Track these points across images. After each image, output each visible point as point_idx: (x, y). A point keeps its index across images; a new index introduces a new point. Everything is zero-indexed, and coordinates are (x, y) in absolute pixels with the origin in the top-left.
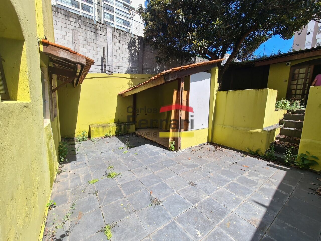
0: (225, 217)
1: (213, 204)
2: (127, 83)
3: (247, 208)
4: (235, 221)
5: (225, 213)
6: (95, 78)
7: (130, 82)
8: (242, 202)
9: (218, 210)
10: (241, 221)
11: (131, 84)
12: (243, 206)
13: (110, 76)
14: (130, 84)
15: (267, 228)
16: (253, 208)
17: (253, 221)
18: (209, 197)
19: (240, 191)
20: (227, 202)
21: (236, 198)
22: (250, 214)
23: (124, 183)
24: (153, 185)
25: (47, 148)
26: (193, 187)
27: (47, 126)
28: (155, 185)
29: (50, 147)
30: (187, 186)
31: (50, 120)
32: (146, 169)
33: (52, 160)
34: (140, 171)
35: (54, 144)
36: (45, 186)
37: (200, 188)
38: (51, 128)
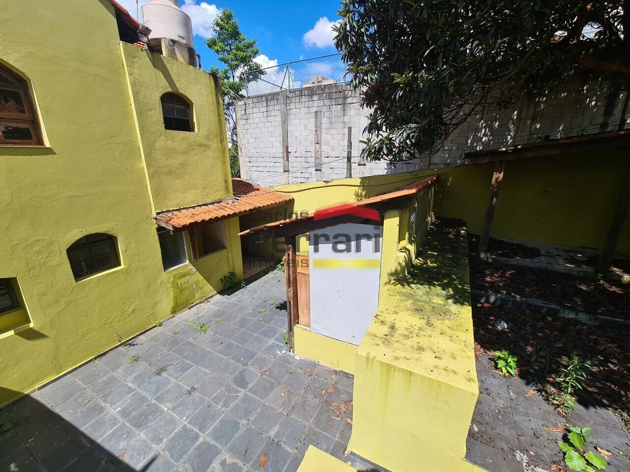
0: (133, 427)
1: (154, 415)
2: (354, 194)
3: (143, 450)
4: (127, 437)
5: (138, 427)
6: (309, 189)
7: (360, 190)
8: (154, 446)
9: (143, 420)
10: (125, 442)
11: (361, 194)
12: (147, 446)
13: (329, 184)
14: (359, 194)
15: (112, 467)
16: (142, 457)
17: (123, 454)
18: (166, 410)
19: (178, 445)
20: (155, 428)
21: (162, 439)
22: (134, 452)
23: (191, 341)
24: (189, 360)
25: (169, 285)
26: (186, 392)
27: (176, 269)
28: (189, 362)
29: (181, 283)
30: (186, 387)
31: (188, 261)
32: (222, 343)
33: (187, 293)
34: (215, 341)
35: (201, 278)
36: (155, 311)
37: (183, 400)
38: (191, 267)
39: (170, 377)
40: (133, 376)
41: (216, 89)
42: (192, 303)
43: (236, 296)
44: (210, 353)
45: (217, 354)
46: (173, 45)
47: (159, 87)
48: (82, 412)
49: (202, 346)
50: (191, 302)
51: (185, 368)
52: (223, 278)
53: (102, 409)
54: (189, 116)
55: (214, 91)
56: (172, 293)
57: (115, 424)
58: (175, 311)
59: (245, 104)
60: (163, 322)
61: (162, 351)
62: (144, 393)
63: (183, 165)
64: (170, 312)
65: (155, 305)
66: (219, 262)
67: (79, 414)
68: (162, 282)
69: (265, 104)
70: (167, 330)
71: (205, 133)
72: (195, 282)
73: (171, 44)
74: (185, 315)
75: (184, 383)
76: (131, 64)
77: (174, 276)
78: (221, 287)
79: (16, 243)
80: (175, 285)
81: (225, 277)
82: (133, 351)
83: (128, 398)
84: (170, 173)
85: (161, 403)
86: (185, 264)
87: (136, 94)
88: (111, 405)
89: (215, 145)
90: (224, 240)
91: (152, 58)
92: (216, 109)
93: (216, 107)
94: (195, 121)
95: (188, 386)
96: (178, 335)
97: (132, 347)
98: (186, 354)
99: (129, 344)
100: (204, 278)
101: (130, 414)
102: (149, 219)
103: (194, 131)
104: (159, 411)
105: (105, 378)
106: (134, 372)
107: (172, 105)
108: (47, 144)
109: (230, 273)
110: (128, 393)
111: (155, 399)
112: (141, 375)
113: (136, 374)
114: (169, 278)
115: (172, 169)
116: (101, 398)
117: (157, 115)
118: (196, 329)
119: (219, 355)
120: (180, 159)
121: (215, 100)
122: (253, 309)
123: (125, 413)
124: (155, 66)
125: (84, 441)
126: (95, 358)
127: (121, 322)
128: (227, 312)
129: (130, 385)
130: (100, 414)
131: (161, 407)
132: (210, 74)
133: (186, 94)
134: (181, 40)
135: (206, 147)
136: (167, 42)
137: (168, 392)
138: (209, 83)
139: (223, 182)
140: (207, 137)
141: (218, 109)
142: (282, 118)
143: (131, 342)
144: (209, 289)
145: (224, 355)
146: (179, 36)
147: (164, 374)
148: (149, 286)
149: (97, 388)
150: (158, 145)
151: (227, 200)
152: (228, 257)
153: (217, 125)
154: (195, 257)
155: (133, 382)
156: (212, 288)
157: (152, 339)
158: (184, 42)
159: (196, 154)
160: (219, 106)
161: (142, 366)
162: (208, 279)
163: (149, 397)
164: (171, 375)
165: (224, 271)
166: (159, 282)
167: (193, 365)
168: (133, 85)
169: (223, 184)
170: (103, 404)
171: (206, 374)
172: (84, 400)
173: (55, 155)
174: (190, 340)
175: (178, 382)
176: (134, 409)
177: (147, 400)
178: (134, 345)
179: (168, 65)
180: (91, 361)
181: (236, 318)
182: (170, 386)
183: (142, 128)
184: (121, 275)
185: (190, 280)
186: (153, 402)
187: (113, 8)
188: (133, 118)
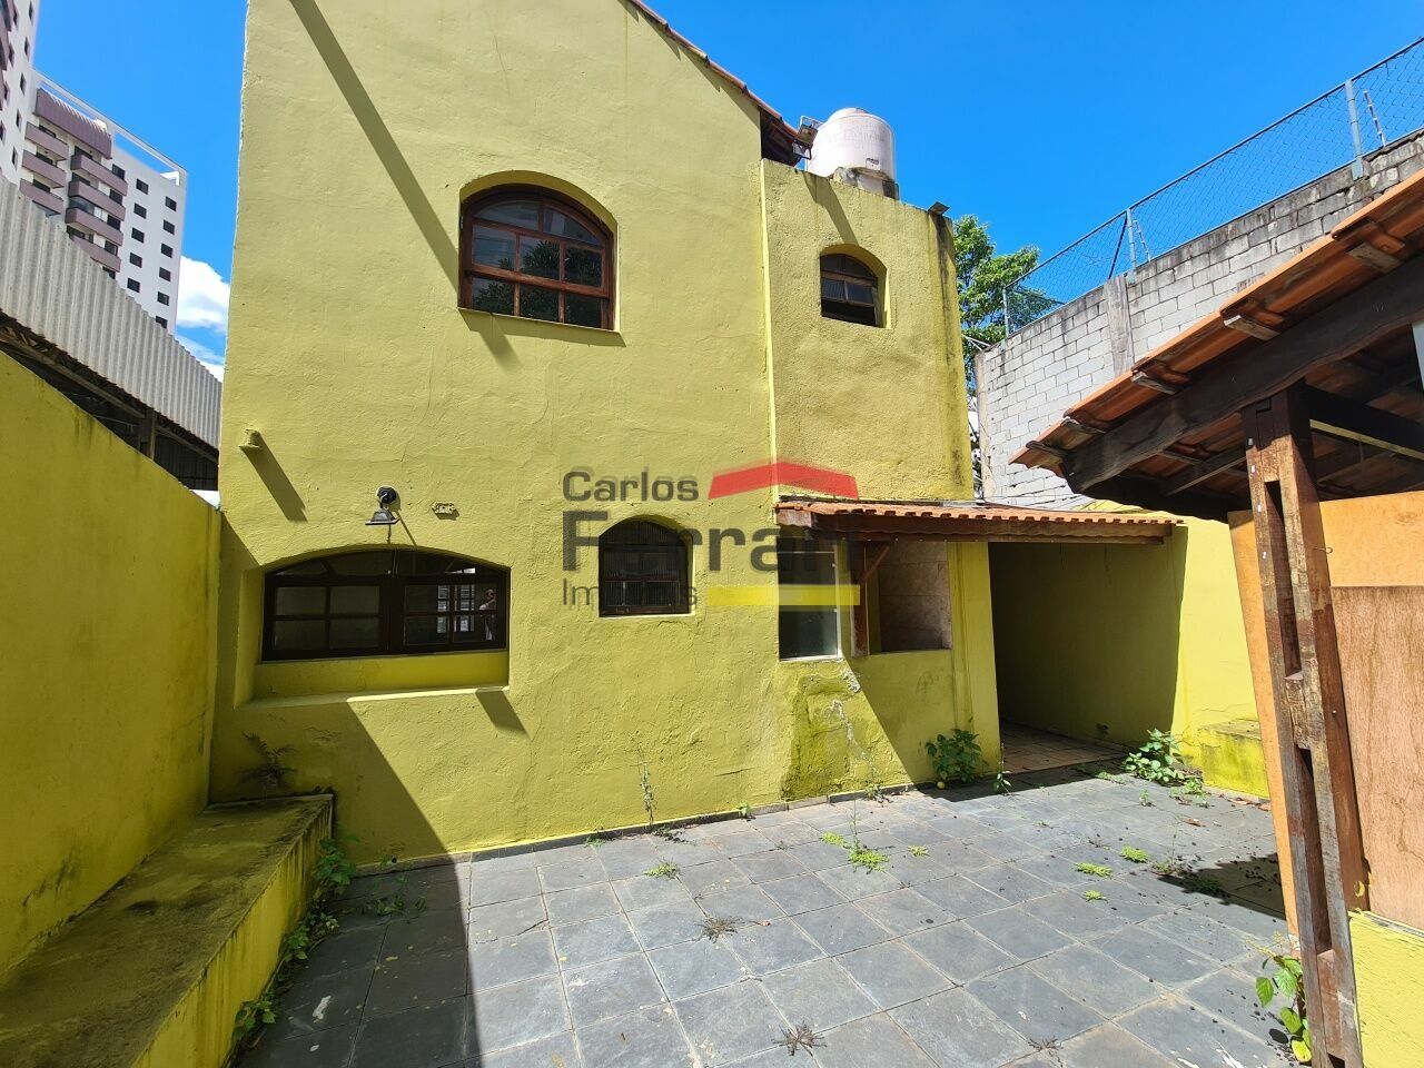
23: (824, 881)
24: (807, 929)
25: (786, 704)
26: (783, 1038)
27: (807, 664)
28: (806, 936)
29: (817, 710)
30: (782, 1013)
31: (840, 653)
32: (930, 921)
33: (829, 746)
34: (902, 907)
35: (870, 716)
36: (744, 766)
37: (762, 1059)
38: (847, 671)
39: (737, 957)
40: (649, 909)
41: (939, 243)
42: (840, 786)
43: (978, 806)
44: (880, 937)
45: (909, 948)
46: (855, 179)
47: (820, 234)
48: (507, 946)
49: (857, 906)
50: (837, 781)
51: (790, 951)
52: (935, 742)
53: (545, 961)
54: (875, 300)
55: (935, 245)
56: (791, 731)
57: (548, 1023)
58: (790, 792)
59: (1003, 354)
60: (759, 811)
61: (737, 875)
62: (656, 970)
63: (853, 397)
64: (777, 789)
65: (748, 746)
66: (926, 684)
67: (498, 949)
68: (769, 689)
69: (1057, 331)
70: (764, 833)
71: (909, 333)
72: (854, 724)
73: (852, 176)
74: (816, 815)
75: (778, 999)
76: (773, 195)
77: (803, 681)
78: (928, 774)
79: (529, 497)
80: (801, 713)
81: (941, 738)
82: (669, 852)
83: (613, 962)
84: (821, 411)
85: (689, 1030)
86: (832, 657)
87: (775, 245)
88: (567, 963)
89: (931, 363)
90: (944, 626)
91: (812, 184)
92: (939, 284)
93: (939, 280)
94: (887, 307)
95: (791, 1016)
96: (788, 853)
97: (672, 842)
98: (802, 908)
99: (667, 835)
100: (881, 719)
101: (596, 1017)
102: (763, 510)
103: (881, 325)
104: (677, 1057)
105: (589, 888)
106: (653, 901)
107: (840, 278)
108: (617, 329)
109: (957, 731)
110: (619, 948)
111: (678, 1005)
112: (667, 915)
113: (655, 908)
114: (788, 683)
115: (827, 401)
116: (559, 932)
117: (810, 287)
118: (842, 853)
119: (918, 955)
120: (846, 384)
121: (937, 265)
122: (1048, 853)
123: (588, 1004)
124: (816, 200)
125: (465, 1030)
126: (593, 838)
127: (663, 764)
128: (949, 839)
129: (631, 929)
130: (535, 972)
131: (685, 1043)
132: (930, 212)
133: (871, 251)
134: (871, 166)
135: (906, 363)
136: (844, 174)
137: (722, 1001)
138: (925, 230)
139: (948, 455)
140: (913, 341)
141: (944, 283)
142: (1113, 343)
143: (673, 831)
144: (891, 764)
145: (938, 964)
146: (869, 159)
147: (725, 940)
148: (739, 685)
149: (562, 904)
150: (803, 347)
151: (956, 503)
152: (953, 679)
153: (941, 319)
154: (859, 644)
155: (643, 926)
156: (900, 764)
157: (721, 840)
158: (877, 167)
159: (883, 378)
160: (946, 277)
161: (676, 895)
162: (890, 725)
163: (665, 992)
164: (745, 954)
165: (942, 722)
166: (764, 683)
167: (819, 953)
168: (773, 229)
169: (948, 459)
170: (553, 949)
171: (861, 1002)
172: (527, 918)
173: (624, 349)
174: (819, 875)
175: (761, 984)
176: (613, 1006)
177: (655, 996)
178: (677, 840)
179: (841, 197)
180: (580, 840)
181: (984, 863)
182: (732, 984)
183: (776, 309)
184: (685, 633)
185: (840, 708)
186: (668, 1010)
187: (757, 115)
188: (763, 293)
